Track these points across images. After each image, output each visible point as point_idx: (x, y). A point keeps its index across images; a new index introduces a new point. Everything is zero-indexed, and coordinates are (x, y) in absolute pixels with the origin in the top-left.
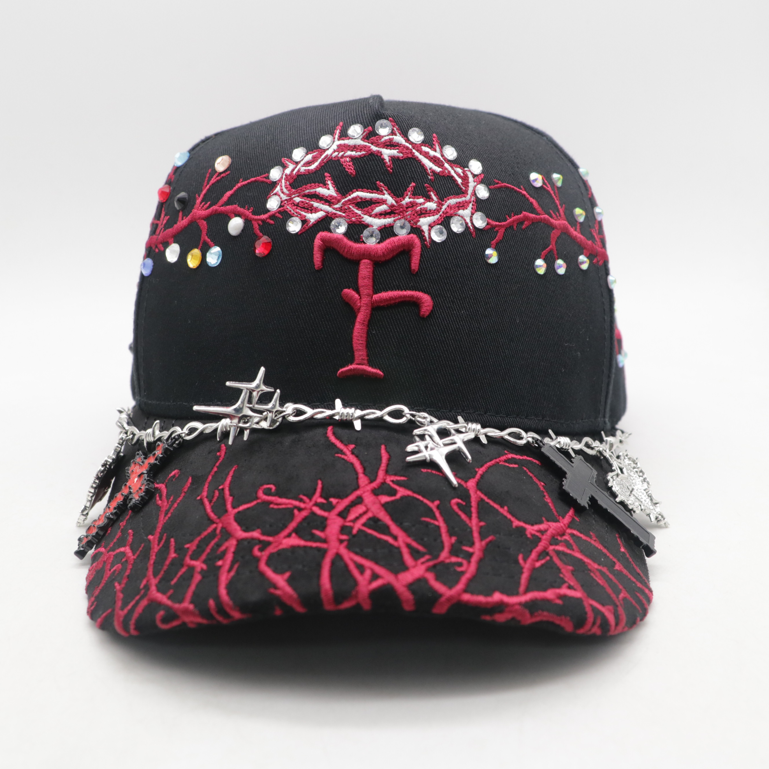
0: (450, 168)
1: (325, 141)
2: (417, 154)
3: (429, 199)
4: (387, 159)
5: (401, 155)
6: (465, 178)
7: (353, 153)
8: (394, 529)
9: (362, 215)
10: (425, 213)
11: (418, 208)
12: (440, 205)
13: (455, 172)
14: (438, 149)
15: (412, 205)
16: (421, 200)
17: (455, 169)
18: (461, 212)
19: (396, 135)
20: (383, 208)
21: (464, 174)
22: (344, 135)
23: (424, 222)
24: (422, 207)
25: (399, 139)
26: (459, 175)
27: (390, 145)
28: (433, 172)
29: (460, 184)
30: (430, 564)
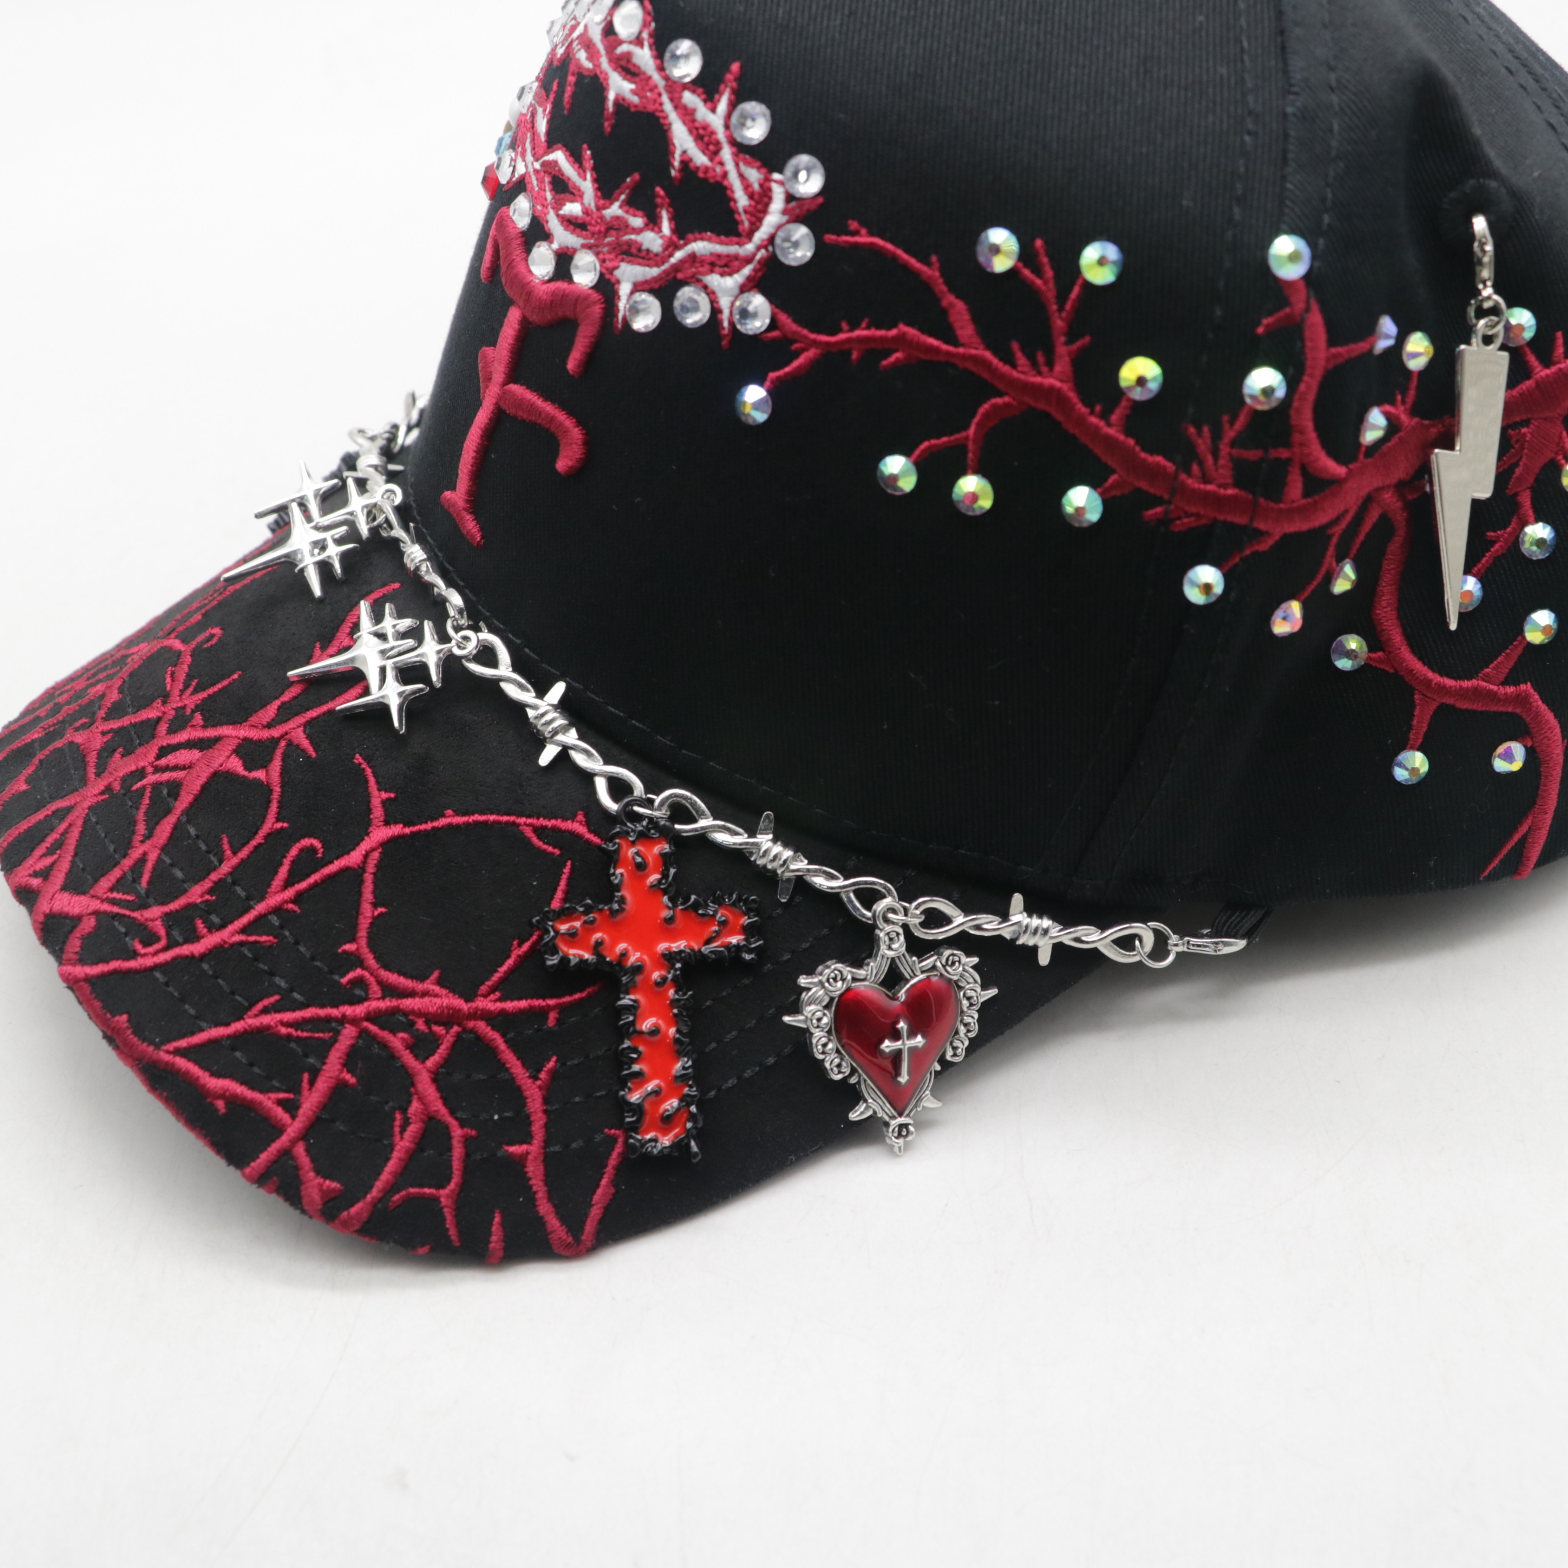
0: (730, 166)
2: (668, 106)
3: (653, 223)
4: (611, 96)
5: (635, 99)
6: (761, 200)
8: (166, 826)
9: (550, 208)
10: (636, 254)
11: (627, 237)
13: (742, 176)
14: (723, 106)
15: (618, 226)
16: (637, 222)
17: (745, 169)
18: (714, 280)
19: (642, 47)
20: (576, 208)
21: (761, 186)
23: (628, 274)
24: (633, 237)
25: (644, 57)
26: (747, 186)
27: (627, 66)
28: (686, 163)
29: (741, 210)
30: (116, 909)
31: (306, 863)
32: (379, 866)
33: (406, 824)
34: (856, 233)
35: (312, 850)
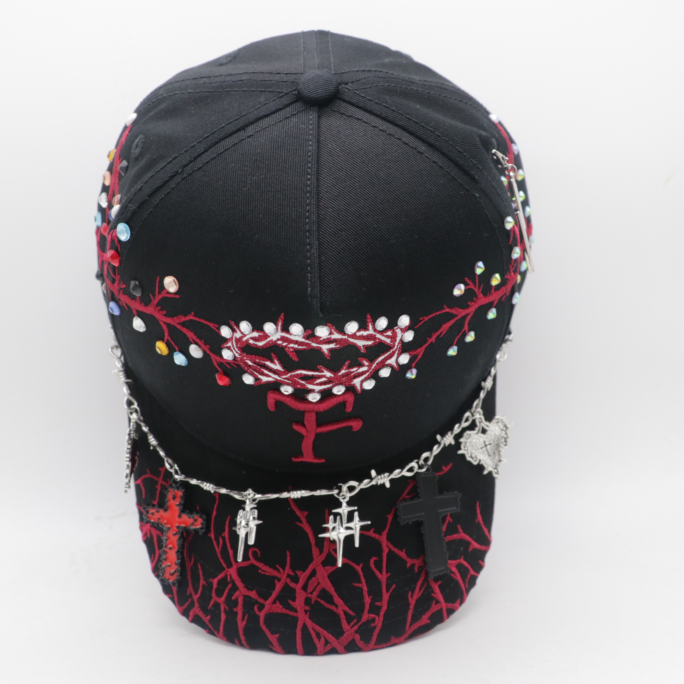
0: (381, 337)
1: (269, 327)
2: (352, 340)
3: (361, 366)
4: (326, 352)
5: (338, 346)
6: (393, 336)
7: (296, 346)
8: (337, 599)
9: (306, 384)
10: (358, 375)
11: (353, 374)
12: (370, 366)
13: (385, 336)
14: (371, 327)
15: (347, 374)
16: (355, 369)
17: (385, 334)
18: (388, 362)
19: (333, 334)
20: (324, 379)
21: (393, 334)
22: (286, 329)
23: (357, 381)
24: (355, 373)
25: (335, 336)
26: (388, 337)
27: (328, 341)
28: (365, 347)
29: (389, 343)
30: (358, 625)
31: (378, 565)
32: (392, 544)
33: (384, 529)
34: (423, 319)
35: (375, 561)
